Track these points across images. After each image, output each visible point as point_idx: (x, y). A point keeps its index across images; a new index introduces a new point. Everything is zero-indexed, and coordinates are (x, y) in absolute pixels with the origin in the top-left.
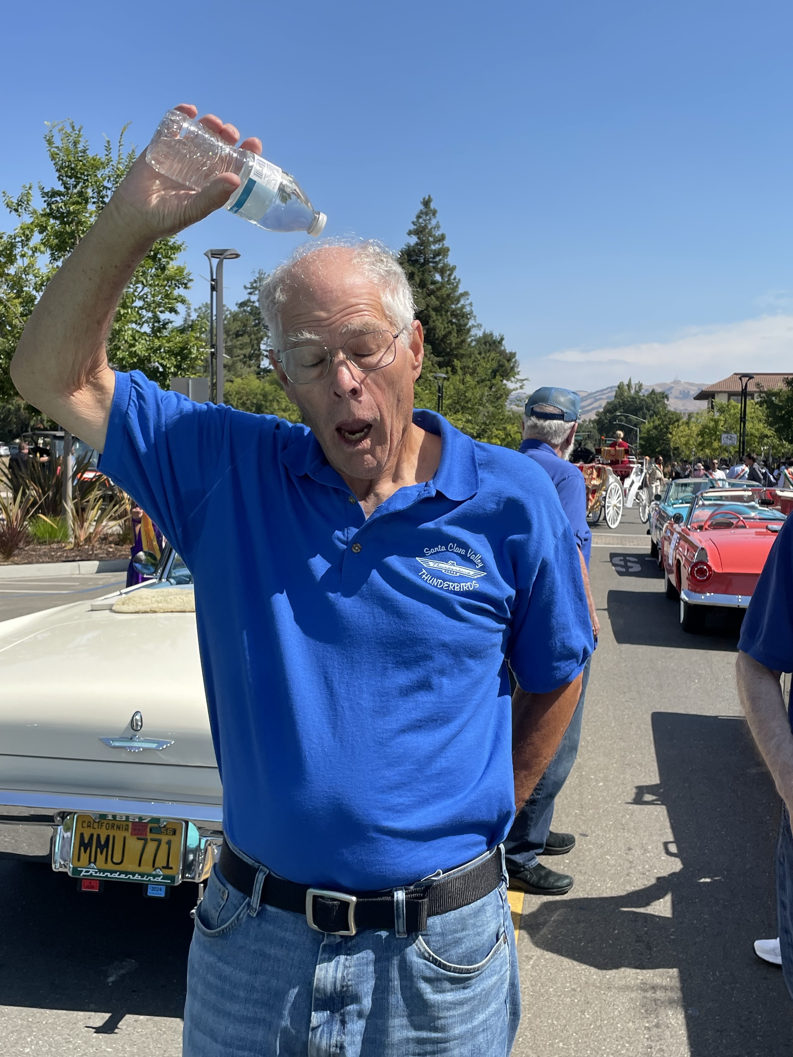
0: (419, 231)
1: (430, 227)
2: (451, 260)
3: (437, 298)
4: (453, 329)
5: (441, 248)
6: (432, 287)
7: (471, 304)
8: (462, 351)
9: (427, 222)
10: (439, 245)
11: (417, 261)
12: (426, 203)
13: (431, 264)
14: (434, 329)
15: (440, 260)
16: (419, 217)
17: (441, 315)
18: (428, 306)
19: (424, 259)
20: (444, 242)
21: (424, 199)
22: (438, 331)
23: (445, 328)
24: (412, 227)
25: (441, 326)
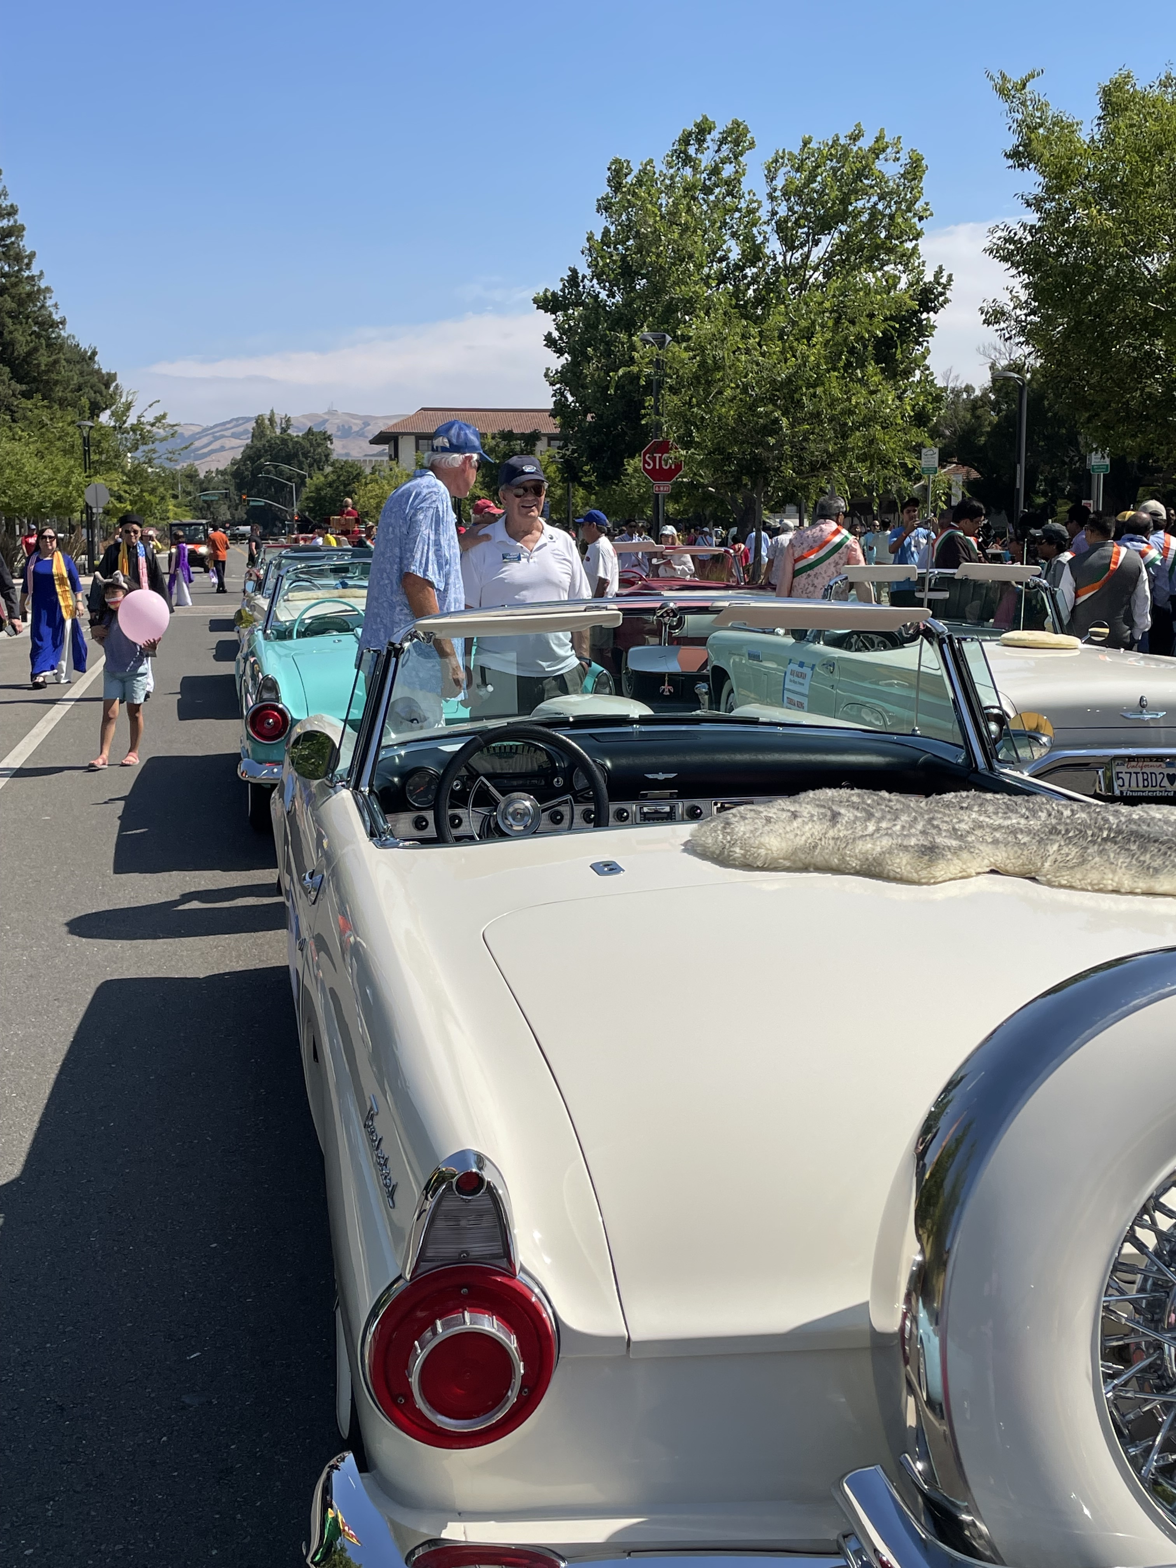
2: (27, 244)
3: (13, 298)
5: (12, 226)
10: (9, 221)
14: (12, 343)
15: (12, 243)
17: (21, 323)
20: (16, 217)
23: (28, 342)
25: (21, 338)
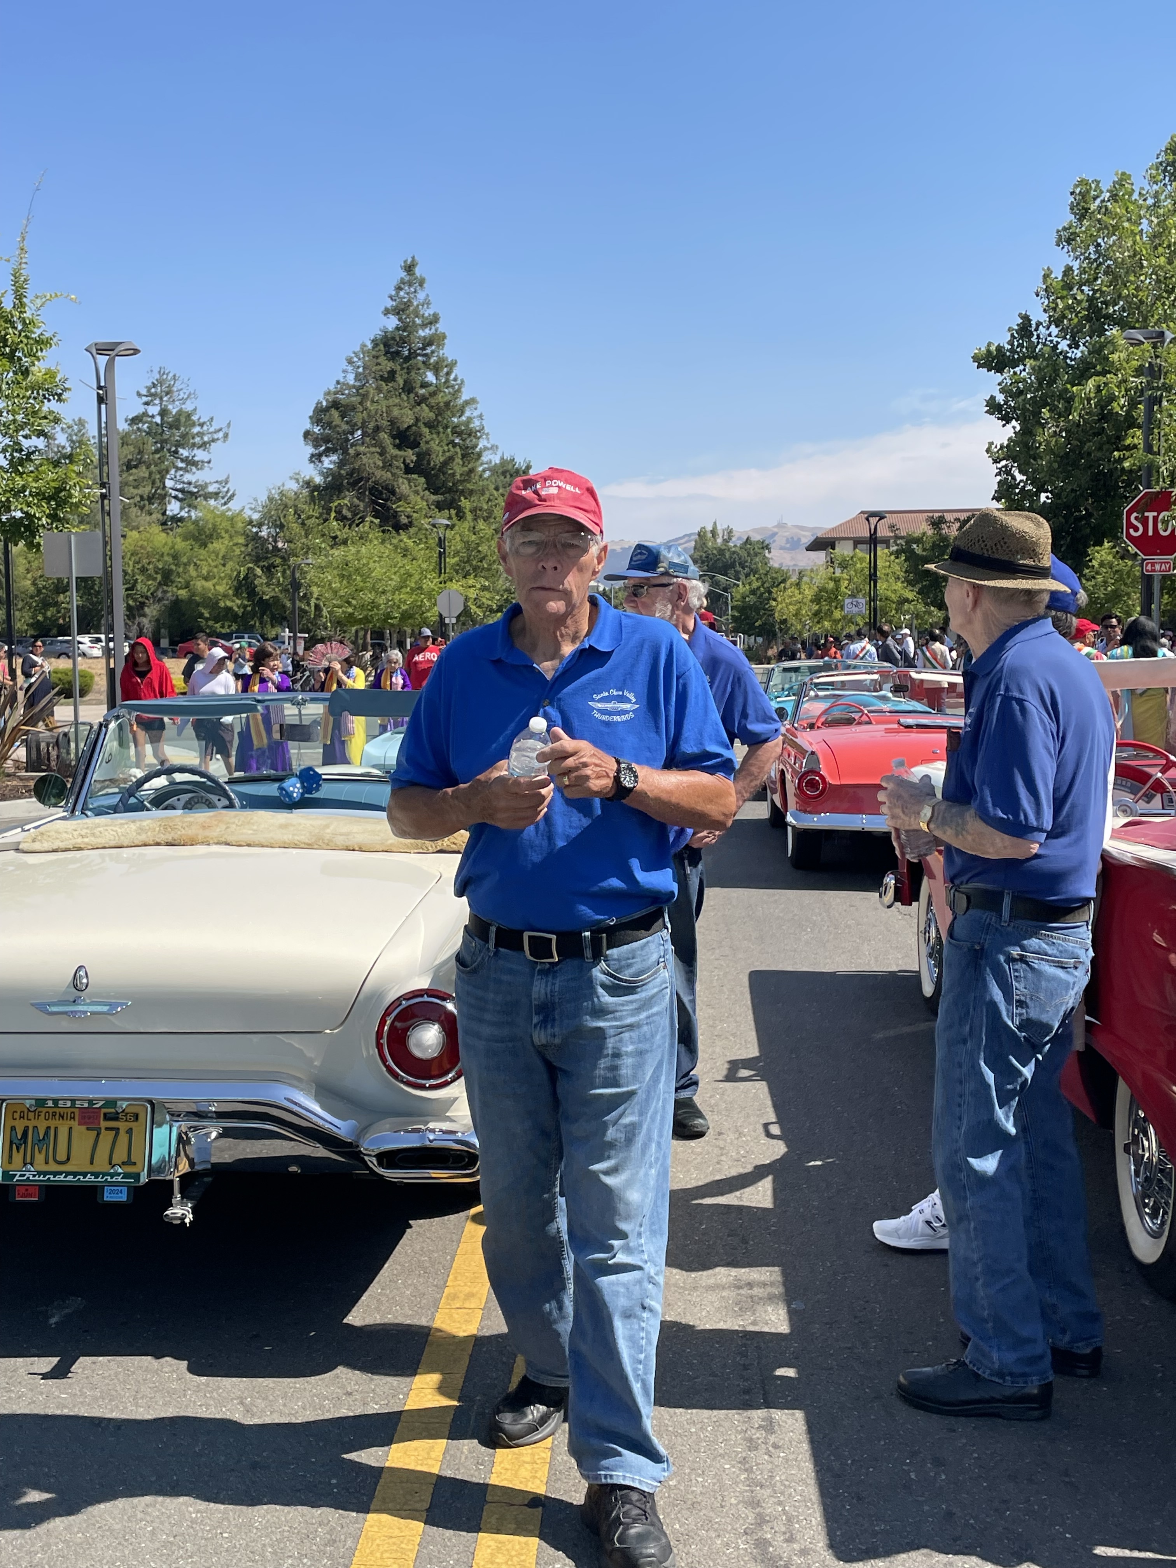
0: (400, 310)
1: (415, 304)
2: (448, 352)
3: (431, 408)
4: (457, 453)
5: (432, 336)
6: (422, 391)
7: (481, 416)
8: (470, 486)
9: (412, 296)
10: (430, 329)
11: (398, 353)
12: (409, 268)
13: (419, 358)
14: (428, 453)
15: (433, 352)
16: (399, 289)
17: (438, 433)
18: (417, 420)
19: (409, 350)
20: (438, 325)
21: (405, 262)
22: (433, 456)
23: (444, 452)
24: (390, 304)
25: (439, 448)
